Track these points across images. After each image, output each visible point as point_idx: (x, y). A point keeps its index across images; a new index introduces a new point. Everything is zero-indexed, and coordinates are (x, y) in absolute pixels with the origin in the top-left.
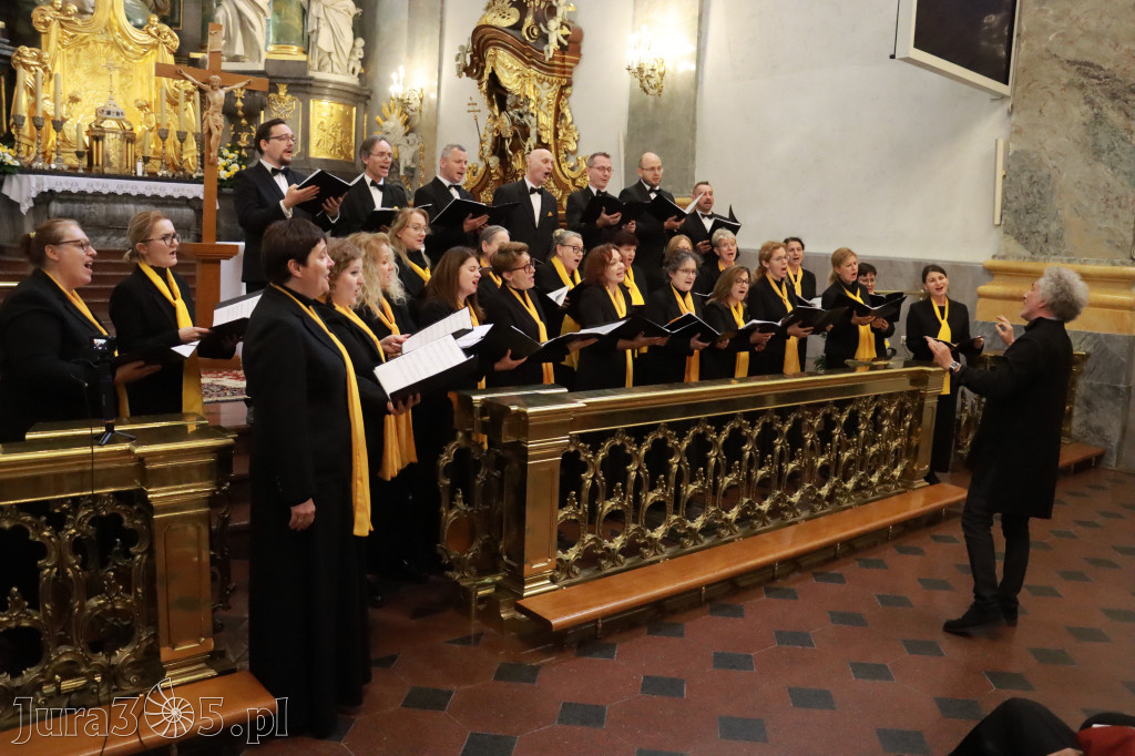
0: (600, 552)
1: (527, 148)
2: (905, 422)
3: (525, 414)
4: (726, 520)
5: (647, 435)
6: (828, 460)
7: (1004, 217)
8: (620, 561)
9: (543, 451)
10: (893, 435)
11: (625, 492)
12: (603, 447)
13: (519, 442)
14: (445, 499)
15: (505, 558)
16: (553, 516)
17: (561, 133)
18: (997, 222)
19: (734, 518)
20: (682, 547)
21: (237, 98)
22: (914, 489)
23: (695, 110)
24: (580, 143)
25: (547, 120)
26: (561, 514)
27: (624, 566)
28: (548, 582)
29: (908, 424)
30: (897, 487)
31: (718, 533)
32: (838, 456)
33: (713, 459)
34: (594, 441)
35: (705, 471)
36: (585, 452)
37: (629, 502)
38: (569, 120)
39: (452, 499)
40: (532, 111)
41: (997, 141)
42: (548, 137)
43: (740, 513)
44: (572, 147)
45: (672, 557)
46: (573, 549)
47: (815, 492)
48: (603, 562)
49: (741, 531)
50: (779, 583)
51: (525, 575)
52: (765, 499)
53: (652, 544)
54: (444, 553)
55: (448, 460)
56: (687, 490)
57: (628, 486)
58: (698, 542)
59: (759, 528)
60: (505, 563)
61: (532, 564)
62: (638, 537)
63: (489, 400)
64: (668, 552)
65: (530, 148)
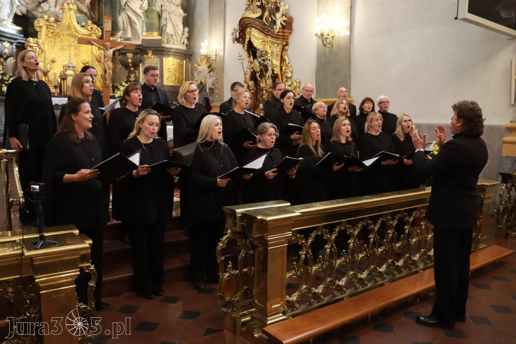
0: (310, 295)
1: (267, 76)
3: (265, 220)
4: (380, 272)
5: (335, 228)
8: (321, 299)
9: (277, 241)
12: (311, 236)
13: (263, 237)
14: (221, 268)
15: (256, 301)
16: (283, 276)
17: (283, 69)
18: (513, 103)
19: (384, 270)
20: (356, 289)
21: (128, 58)
22: (479, 249)
24: (293, 73)
25: (277, 62)
26: (288, 275)
27: (325, 302)
28: (281, 314)
31: (375, 279)
33: (372, 240)
34: (306, 233)
35: (368, 246)
36: (301, 240)
37: (326, 266)
38: (288, 62)
39: (226, 267)
40: (269, 58)
41: (511, 61)
42: (277, 71)
43: (387, 268)
44: (289, 75)
45: (351, 296)
46: (295, 294)
47: (427, 254)
48: (312, 301)
49: (388, 278)
50: (411, 309)
51: (268, 312)
52: (400, 260)
53: (339, 288)
54: (222, 298)
55: (222, 246)
56: (358, 257)
57: (326, 257)
58: (364, 285)
59: (398, 276)
60: (256, 304)
61: (272, 306)
62: (331, 285)
63: (245, 212)
64: (348, 292)
65: (269, 77)
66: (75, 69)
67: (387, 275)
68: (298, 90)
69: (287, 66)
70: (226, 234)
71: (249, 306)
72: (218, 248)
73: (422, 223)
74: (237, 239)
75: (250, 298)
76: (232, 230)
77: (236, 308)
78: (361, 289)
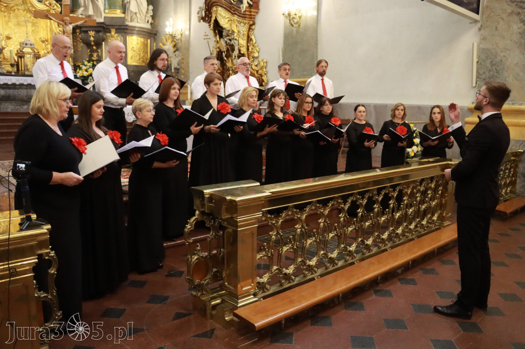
0: (281, 276)
1: (234, 56)
2: (438, 191)
3: (235, 201)
4: (350, 251)
5: (305, 208)
6: (402, 215)
7: (478, 83)
8: (292, 280)
9: (246, 222)
10: (432, 199)
11: (294, 241)
12: (281, 216)
13: (232, 218)
14: (190, 250)
15: (226, 283)
16: (254, 257)
17: (250, 48)
18: (474, 85)
19: (354, 249)
20: (326, 268)
21: (90, 36)
22: (444, 227)
23: (317, 34)
24: (260, 53)
25: (243, 42)
26: (259, 256)
27: (295, 283)
28: (252, 296)
29: (440, 192)
30: (435, 225)
31: (345, 258)
32: (406, 211)
33: (342, 219)
34: (276, 213)
35: (338, 225)
36: (271, 220)
37: (297, 246)
38: (254, 41)
39: (194, 249)
40: (235, 38)
41: (473, 44)
42: (244, 50)
43: (357, 247)
44: (256, 55)
45: (322, 276)
46: (266, 275)
47: (395, 232)
48: (283, 281)
49: (358, 256)
50: (381, 287)
51: (238, 294)
52: (370, 238)
53: (310, 268)
54: (191, 281)
55: (190, 228)
56: (328, 237)
57: (296, 237)
58: (335, 265)
59: (367, 254)
60: (226, 287)
61: (242, 288)
62: (302, 265)
63: (213, 193)
64: (320, 271)
65: (235, 57)
66: (33, 46)
67: (357, 254)
68: (264, 70)
69: (253, 46)
70: (194, 215)
71: (218, 289)
72: (186, 230)
73: (390, 202)
74: (205, 220)
75: (220, 280)
76: (199, 211)
77: (206, 291)
78: (331, 268)
